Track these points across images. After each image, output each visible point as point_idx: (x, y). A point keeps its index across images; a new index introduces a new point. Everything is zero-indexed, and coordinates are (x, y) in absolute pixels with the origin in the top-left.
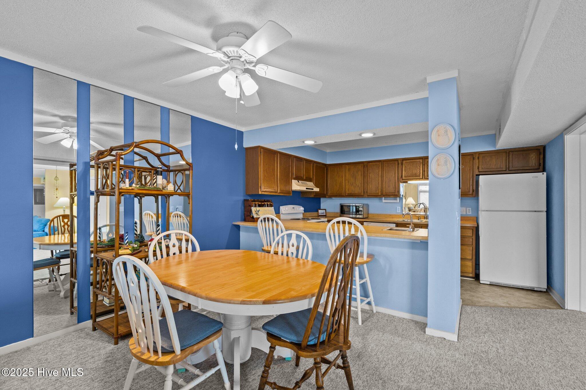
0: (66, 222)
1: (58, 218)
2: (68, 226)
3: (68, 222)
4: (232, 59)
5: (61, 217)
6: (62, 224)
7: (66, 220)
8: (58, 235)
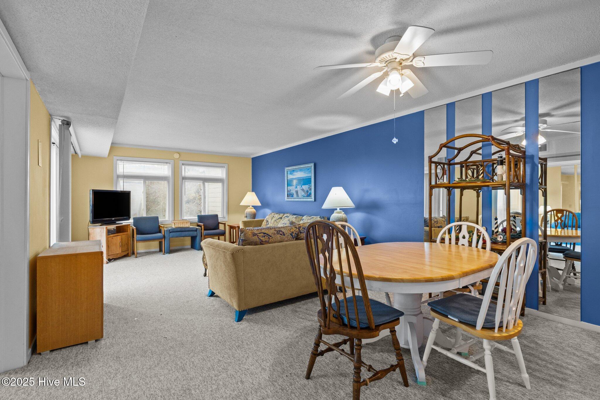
0: (559, 217)
1: (552, 212)
2: (562, 221)
3: (562, 216)
4: (389, 62)
5: (555, 212)
6: (556, 218)
7: (560, 215)
8: (550, 229)
